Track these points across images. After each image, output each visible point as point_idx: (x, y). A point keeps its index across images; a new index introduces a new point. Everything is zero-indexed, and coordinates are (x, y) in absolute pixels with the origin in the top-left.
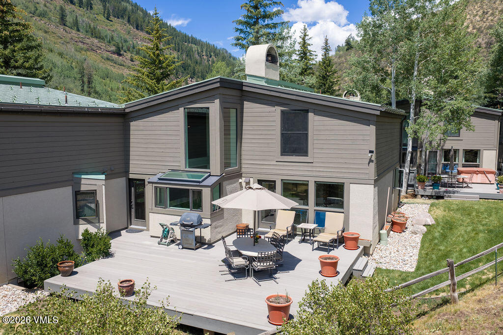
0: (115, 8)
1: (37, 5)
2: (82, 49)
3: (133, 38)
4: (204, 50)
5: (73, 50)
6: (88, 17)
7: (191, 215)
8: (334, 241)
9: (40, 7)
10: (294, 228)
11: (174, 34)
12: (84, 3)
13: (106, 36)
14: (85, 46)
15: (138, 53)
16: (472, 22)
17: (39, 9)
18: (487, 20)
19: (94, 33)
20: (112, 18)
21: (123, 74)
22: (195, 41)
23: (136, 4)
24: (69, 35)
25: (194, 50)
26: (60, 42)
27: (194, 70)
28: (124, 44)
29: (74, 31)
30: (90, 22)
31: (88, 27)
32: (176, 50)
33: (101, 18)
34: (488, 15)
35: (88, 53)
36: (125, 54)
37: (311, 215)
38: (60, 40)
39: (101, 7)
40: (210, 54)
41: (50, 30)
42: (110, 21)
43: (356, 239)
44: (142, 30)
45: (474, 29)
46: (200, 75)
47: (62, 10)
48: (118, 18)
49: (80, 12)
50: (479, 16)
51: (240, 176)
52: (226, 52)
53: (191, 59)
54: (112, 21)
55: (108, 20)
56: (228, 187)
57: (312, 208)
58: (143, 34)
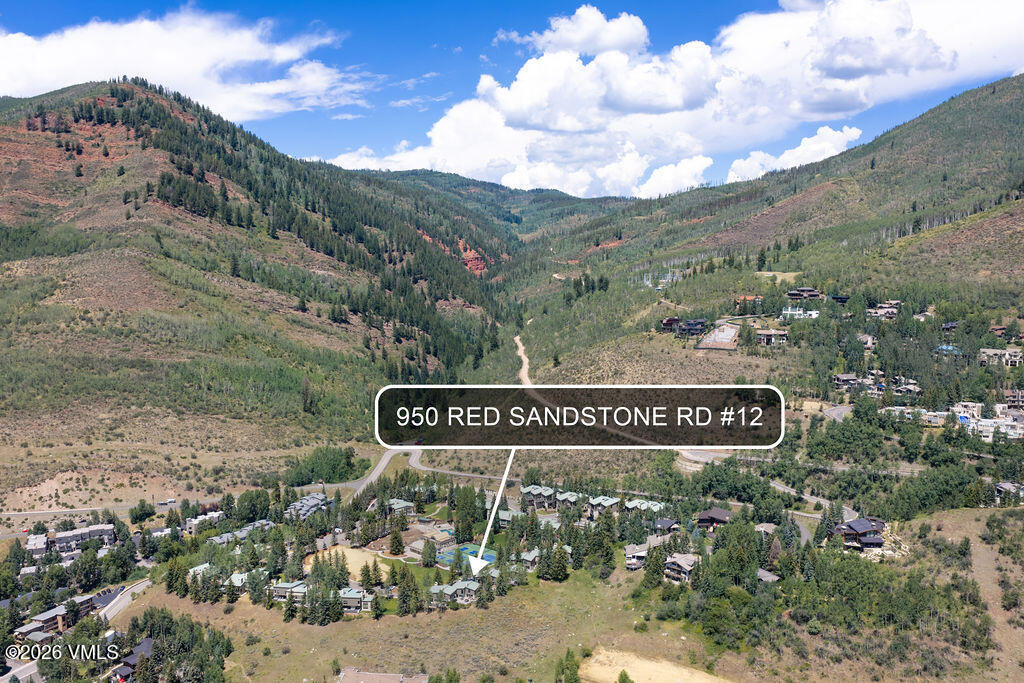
2: (264, 313)
13: (284, 283)
14: (266, 307)
19: (271, 283)
20: (277, 232)
24: (246, 293)
26: (242, 311)
31: (263, 274)
33: (265, 236)
36: (309, 305)
38: (241, 306)
42: (276, 238)
44: (318, 250)
48: (285, 230)
58: (321, 256)
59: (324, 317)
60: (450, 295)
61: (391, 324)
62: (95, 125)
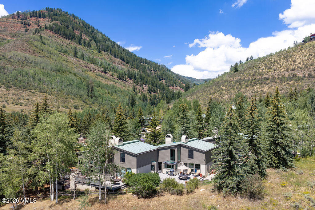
0: (103, 45)
1: (62, 47)
2: (85, 70)
3: (113, 63)
4: (153, 67)
5: (81, 71)
6: (89, 52)
7: (172, 170)
8: (197, 175)
9: (64, 47)
10: (191, 173)
11: (135, 58)
12: (86, 43)
13: (98, 63)
14: (87, 69)
15: (116, 71)
16: (302, 61)
17: (63, 48)
18: (311, 59)
19: (92, 61)
20: (101, 51)
21: (108, 84)
22: (147, 62)
23: (114, 41)
24: (79, 63)
25: (146, 67)
26: (74, 67)
27: (147, 80)
28: (108, 66)
29: (81, 60)
30: (90, 54)
31: (89, 58)
32: (136, 68)
33: (95, 51)
34: (312, 56)
35: (89, 72)
36: (109, 72)
37: (194, 170)
38: (74, 66)
39: (95, 45)
40: (156, 69)
41: (69, 61)
42: (100, 53)
43: (202, 175)
44: (118, 58)
45: (303, 65)
46: (150, 83)
47: (75, 49)
48: (105, 51)
49: (84, 49)
50: (307, 57)
51: (180, 162)
52: (165, 67)
53: (145, 73)
54: (101, 53)
55: (99, 53)
56: (178, 164)
57: (194, 169)
58: (118, 60)
59: (115, 77)
60: (174, 85)
61: (147, 86)
62: (37, 18)
